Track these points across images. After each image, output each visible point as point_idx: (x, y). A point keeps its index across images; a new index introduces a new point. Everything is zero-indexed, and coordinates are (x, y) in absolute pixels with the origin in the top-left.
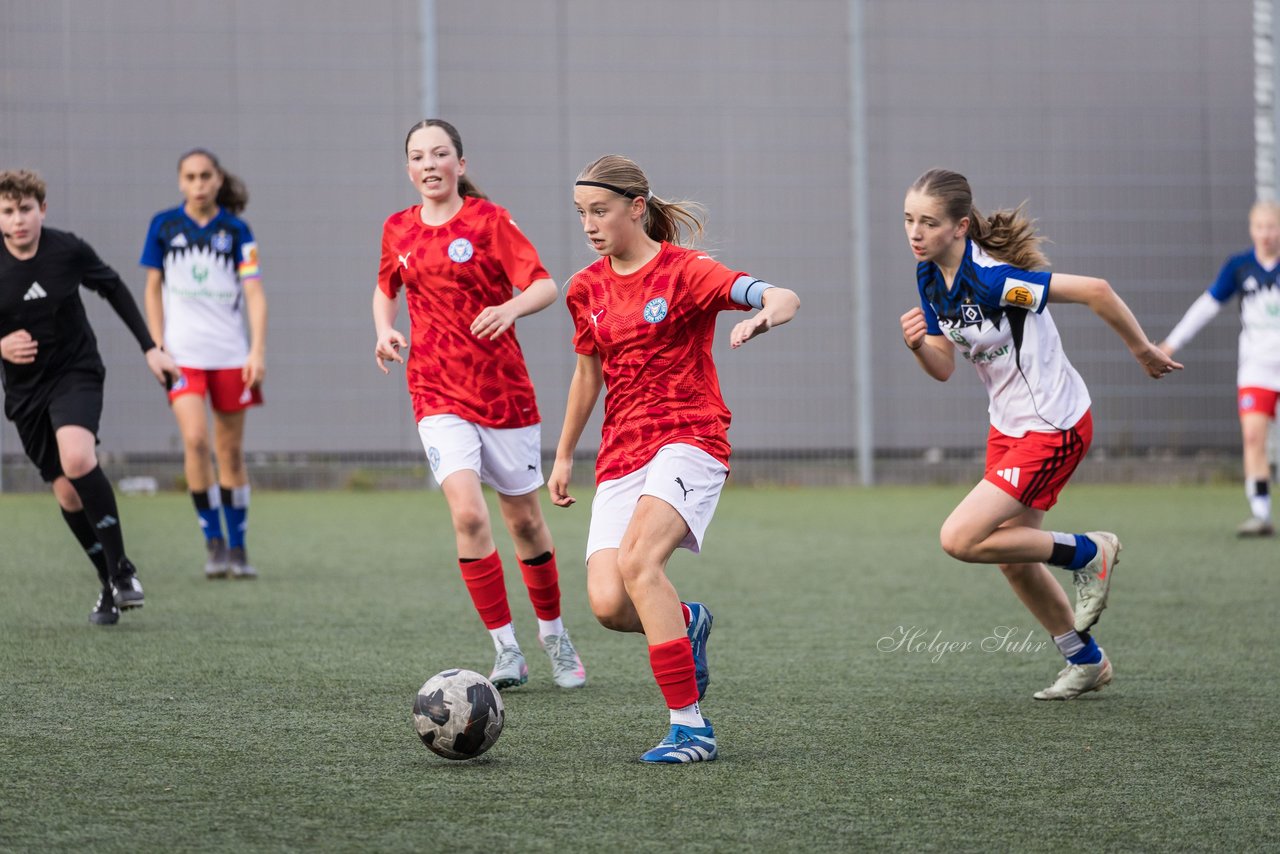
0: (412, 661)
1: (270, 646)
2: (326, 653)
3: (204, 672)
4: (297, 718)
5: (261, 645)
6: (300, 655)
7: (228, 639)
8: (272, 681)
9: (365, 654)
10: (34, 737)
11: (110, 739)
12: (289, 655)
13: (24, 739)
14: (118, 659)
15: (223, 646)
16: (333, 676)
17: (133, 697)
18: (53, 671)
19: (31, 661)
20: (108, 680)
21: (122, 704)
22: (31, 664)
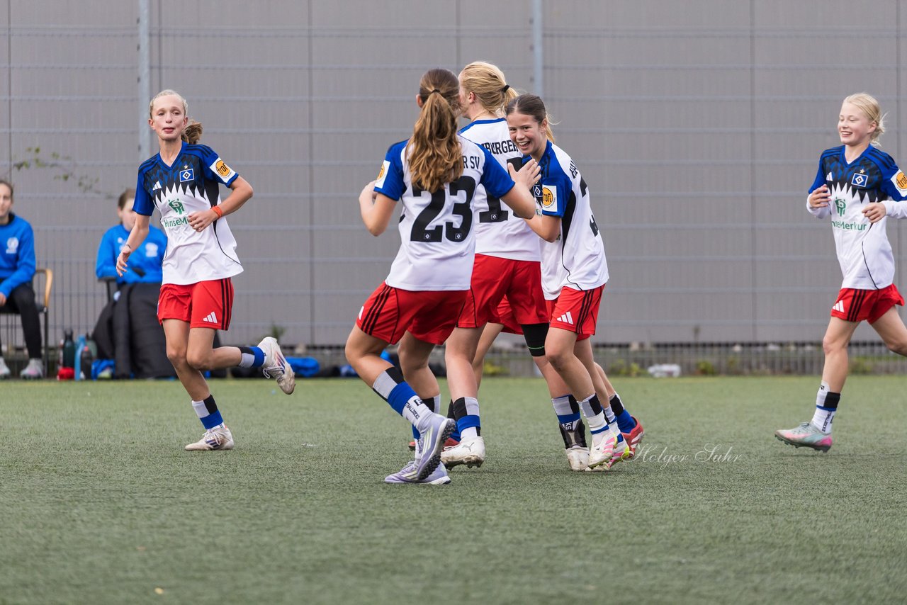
0: (897, 529)
1: (773, 514)
2: (821, 521)
3: (714, 538)
4: (794, 579)
5: (765, 513)
6: (798, 522)
7: (736, 508)
8: (773, 546)
9: (855, 522)
10: (562, 595)
11: (629, 597)
12: (789, 522)
13: (552, 597)
14: (639, 526)
15: (731, 514)
16: (827, 542)
17: (650, 560)
18: (581, 536)
19: (562, 527)
20: (629, 544)
21: (639, 566)
22: (562, 530)
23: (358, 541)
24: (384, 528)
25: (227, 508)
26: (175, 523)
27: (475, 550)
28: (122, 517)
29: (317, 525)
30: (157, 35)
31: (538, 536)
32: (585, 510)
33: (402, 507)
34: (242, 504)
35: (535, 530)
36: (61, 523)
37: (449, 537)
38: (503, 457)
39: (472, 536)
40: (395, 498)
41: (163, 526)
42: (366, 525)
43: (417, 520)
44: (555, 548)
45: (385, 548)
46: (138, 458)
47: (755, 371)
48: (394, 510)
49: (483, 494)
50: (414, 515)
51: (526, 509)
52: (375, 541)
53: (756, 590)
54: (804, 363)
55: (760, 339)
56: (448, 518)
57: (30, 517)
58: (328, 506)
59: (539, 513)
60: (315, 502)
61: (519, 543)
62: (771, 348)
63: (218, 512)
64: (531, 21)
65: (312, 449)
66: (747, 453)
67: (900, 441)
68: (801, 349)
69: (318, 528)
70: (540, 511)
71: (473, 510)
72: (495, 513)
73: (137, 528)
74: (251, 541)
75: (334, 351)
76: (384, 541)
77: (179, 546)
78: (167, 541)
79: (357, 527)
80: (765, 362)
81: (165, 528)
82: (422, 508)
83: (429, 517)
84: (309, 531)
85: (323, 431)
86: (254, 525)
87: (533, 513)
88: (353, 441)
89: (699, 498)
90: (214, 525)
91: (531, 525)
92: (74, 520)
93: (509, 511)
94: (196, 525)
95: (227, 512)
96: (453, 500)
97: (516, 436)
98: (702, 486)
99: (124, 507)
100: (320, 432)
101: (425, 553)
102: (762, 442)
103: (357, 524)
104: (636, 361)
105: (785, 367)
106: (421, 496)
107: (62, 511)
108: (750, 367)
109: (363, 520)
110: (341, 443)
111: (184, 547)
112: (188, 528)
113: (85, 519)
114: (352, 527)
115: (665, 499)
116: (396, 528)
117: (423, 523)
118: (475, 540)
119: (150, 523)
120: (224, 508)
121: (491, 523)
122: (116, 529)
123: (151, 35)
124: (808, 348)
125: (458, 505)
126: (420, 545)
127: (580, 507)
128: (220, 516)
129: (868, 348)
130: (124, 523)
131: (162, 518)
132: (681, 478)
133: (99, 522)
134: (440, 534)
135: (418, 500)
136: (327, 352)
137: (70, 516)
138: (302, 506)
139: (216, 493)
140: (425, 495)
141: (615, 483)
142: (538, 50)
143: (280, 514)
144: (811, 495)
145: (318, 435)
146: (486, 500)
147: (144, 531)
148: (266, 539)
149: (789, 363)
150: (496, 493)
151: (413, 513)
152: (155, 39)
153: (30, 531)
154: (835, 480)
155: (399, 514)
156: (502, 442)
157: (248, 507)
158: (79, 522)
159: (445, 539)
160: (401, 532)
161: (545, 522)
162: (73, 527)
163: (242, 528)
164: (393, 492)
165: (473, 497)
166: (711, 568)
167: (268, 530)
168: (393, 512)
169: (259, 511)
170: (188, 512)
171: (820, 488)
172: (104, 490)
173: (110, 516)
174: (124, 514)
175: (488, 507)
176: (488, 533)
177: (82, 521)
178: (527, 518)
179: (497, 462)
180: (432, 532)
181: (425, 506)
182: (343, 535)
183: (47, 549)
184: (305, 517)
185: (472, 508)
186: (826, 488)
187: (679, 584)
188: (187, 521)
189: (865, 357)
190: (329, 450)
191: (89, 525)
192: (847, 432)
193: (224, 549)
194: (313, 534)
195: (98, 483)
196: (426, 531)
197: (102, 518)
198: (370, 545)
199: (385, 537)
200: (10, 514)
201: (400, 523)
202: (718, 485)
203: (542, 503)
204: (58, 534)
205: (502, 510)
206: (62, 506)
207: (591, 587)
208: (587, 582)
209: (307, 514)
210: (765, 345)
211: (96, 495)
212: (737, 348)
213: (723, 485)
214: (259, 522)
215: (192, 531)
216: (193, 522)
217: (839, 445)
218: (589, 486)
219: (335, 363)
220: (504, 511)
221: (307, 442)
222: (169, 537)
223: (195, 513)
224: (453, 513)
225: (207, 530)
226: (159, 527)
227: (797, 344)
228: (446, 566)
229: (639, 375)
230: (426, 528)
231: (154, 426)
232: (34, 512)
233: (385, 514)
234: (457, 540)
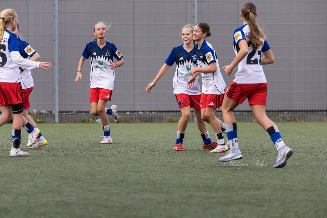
0: (184, 177)
1: (140, 172)
2: (157, 174)
3: (118, 180)
4: (147, 195)
5: (137, 172)
6: (148, 175)
7: (126, 170)
8: (139, 183)
9: (169, 175)
10: (63, 201)
11: (87, 202)
12: (145, 175)
13: (60, 202)
14: (91, 176)
15: (125, 172)
16: (159, 182)
17: (95, 188)
18: (70, 180)
19: (63, 177)
20: (88, 183)
21: (91, 191)
22: (64, 178)
27: (32, 185)
31: (55, 180)
32: (72, 171)
33: (6, 169)
35: (54, 178)
37: (23, 180)
40: (3, 166)
43: (11, 174)
44: (61, 184)
47: (134, 121)
49: (35, 165)
50: (10, 172)
51: (50, 170)
53: (133, 199)
54: (152, 118)
55: (136, 110)
56: (23, 174)
61: (48, 182)
62: (140, 113)
66: (131, 150)
67: (186, 146)
68: (151, 113)
70: (56, 171)
71: (32, 171)
72: (39, 171)
80: (138, 118)
82: (13, 170)
83: (16, 173)
87: (53, 172)
89: (113, 166)
91: (52, 176)
96: (24, 167)
98: (114, 162)
101: (14, 186)
102: (136, 146)
104: (91, 117)
105: (145, 120)
108: (133, 120)
115: (101, 166)
116: (4, 177)
117: (13, 175)
118: (32, 181)
121: (38, 175)
124: (154, 113)
125: (26, 169)
126: (12, 183)
127: (70, 170)
129: (175, 113)
132: (107, 159)
134: (20, 179)
135: (12, 167)
140: (14, 165)
141: (83, 161)
142: (57, 6)
144: (153, 165)
146: (36, 167)
149: (146, 118)
150: (40, 165)
154: (162, 160)
155: (5, 172)
159: (21, 181)
160: (5, 179)
161: (57, 175)
164: (3, 164)
165: (32, 166)
166: (117, 191)
168: (3, 172)
171: (157, 162)
175: (37, 170)
176: (37, 179)
178: (51, 174)
179: (41, 154)
180: (17, 178)
181: (14, 169)
186: (159, 163)
187: (105, 197)
189: (174, 116)
192: (167, 143)
196: (14, 178)
201: (5, 175)
202: (120, 162)
203: (57, 168)
207: (74, 198)
208: (72, 196)
210: (138, 112)
212: (128, 113)
213: (122, 162)
217: (164, 147)
218: (73, 162)
220: (43, 171)
224: (24, 172)
227: (149, 112)
228: (21, 191)
229: (92, 122)
234: (26, 181)
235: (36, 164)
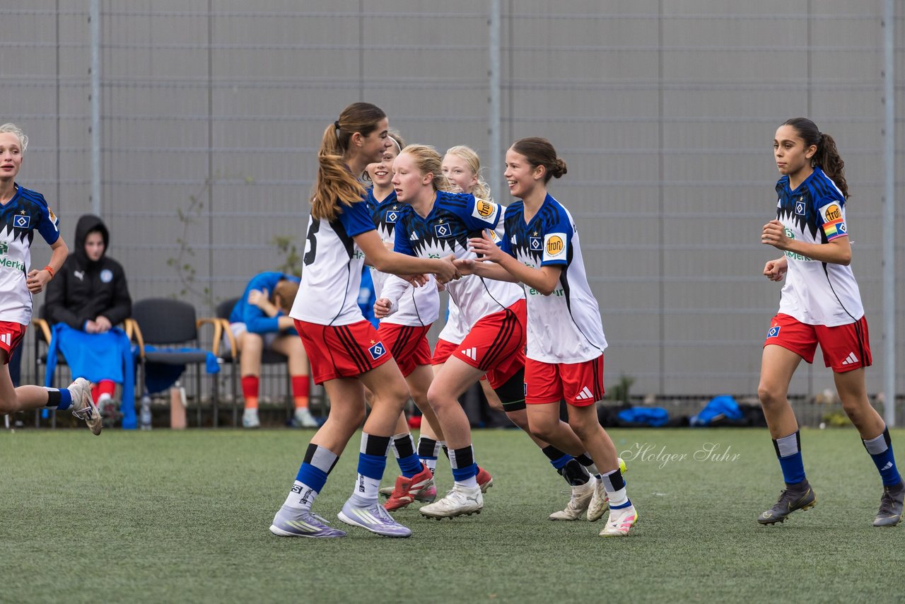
23: (708, 590)
24: (734, 577)
25: (578, 556)
26: (527, 571)
28: (473, 564)
29: (668, 573)
30: (508, 88)
31: (889, 585)
34: (593, 552)
35: (886, 580)
36: (412, 570)
37: (800, 586)
38: (853, 507)
39: (823, 585)
41: (514, 573)
42: (716, 574)
43: (768, 569)
45: (736, 596)
46: (489, 507)
48: (744, 559)
49: (834, 543)
50: (765, 564)
51: (877, 559)
52: (726, 589)
56: (799, 567)
57: (382, 564)
58: (678, 554)
59: (890, 563)
60: (665, 551)
61: (870, 592)
63: (569, 560)
64: (883, 74)
65: (662, 498)
69: (669, 576)
70: (891, 561)
71: (824, 559)
72: (846, 562)
73: (488, 575)
74: (603, 589)
75: (684, 402)
76: (735, 590)
77: (530, 594)
78: (519, 588)
79: (708, 576)
81: (517, 575)
82: (773, 557)
83: (780, 566)
84: (660, 580)
85: (672, 481)
86: (604, 572)
87: (883, 562)
88: (703, 491)
90: (566, 573)
91: (882, 574)
92: (426, 568)
93: (860, 561)
94: (546, 573)
95: (578, 560)
96: (803, 550)
97: (866, 486)
99: (475, 554)
100: (670, 482)
103: (707, 573)
106: (772, 545)
107: (413, 558)
109: (714, 568)
110: (691, 493)
111: (535, 594)
112: (539, 576)
113: (436, 566)
114: (703, 576)
116: (746, 576)
117: (773, 572)
118: (826, 589)
119: (501, 570)
120: (575, 556)
121: (842, 573)
122: (467, 576)
123: (502, 88)
125: (810, 554)
126: (772, 593)
128: (571, 564)
130: (476, 570)
131: (513, 565)
133: (450, 569)
134: (792, 583)
136: (676, 402)
137: (422, 564)
138: (652, 554)
139: (566, 542)
140: (775, 544)
142: (890, 103)
143: (630, 562)
145: (668, 484)
146: (836, 550)
147: (496, 578)
148: (617, 587)
150: (847, 543)
151: (763, 562)
152: (506, 91)
153: (382, 578)
155: (749, 563)
156: (852, 492)
157: (598, 555)
158: (431, 569)
159: (797, 588)
160: (751, 581)
161: (896, 571)
162: (425, 574)
163: (593, 576)
165: (824, 547)
167: (620, 578)
169: (609, 559)
170: (539, 560)
172: (455, 538)
173: (461, 563)
174: (475, 561)
175: (839, 557)
176: (838, 582)
177: (434, 568)
178: (878, 568)
179: (847, 512)
180: (783, 581)
181: (776, 555)
182: (694, 584)
183: (398, 596)
184: (655, 565)
185: (822, 557)
188: (538, 569)
190: (679, 499)
191: (440, 572)
193: (575, 596)
194: (662, 583)
195: (449, 531)
196: (777, 580)
197: (454, 566)
198: (721, 593)
199: (736, 585)
200: (362, 561)
201: (750, 572)
203: (893, 552)
204: (410, 581)
205: (852, 559)
206: (414, 554)
209: (657, 563)
211: (447, 543)
214: (609, 570)
215: (543, 578)
216: (544, 570)
219: (684, 413)
220: (855, 560)
221: (657, 492)
222: (520, 585)
223: (546, 561)
224: (804, 562)
225: (558, 577)
226: (511, 574)
230: (778, 576)
231: (504, 475)
232: (386, 559)
233: (735, 563)
234: (808, 589)
235: (835, 540)
